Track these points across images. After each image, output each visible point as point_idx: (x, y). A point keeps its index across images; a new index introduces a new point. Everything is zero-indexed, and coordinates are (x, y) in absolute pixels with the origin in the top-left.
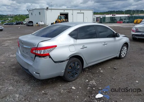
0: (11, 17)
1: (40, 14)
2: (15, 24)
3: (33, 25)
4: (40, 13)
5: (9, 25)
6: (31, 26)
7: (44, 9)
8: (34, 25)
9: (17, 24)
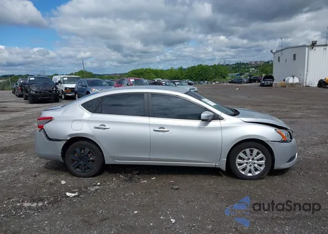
0: (255, 68)
1: (294, 58)
2: (245, 80)
3: (271, 85)
4: (295, 55)
5: (235, 83)
6: (267, 86)
7: (305, 46)
8: (273, 85)
9: (251, 81)
